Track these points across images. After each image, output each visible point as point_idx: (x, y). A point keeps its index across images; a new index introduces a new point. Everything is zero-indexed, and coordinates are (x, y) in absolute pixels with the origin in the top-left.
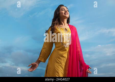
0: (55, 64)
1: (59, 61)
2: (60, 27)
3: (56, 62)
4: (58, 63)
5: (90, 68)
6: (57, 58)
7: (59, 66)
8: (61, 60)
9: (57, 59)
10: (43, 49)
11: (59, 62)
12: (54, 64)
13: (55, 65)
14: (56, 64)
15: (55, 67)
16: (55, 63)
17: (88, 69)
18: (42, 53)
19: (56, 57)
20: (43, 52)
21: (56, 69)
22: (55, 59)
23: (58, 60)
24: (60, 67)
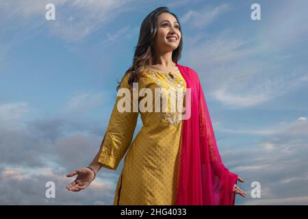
0: (143, 171)
1: (155, 164)
2: (155, 71)
3: (146, 166)
4: (151, 168)
5: (239, 180)
6: (150, 154)
7: (154, 177)
8: (161, 159)
9: (149, 159)
10: (110, 131)
11: (155, 166)
12: (140, 171)
13: (143, 174)
14: (145, 172)
15: (142, 179)
16: (143, 169)
17: (235, 185)
18: (105, 142)
19: (147, 152)
20: (108, 141)
21: (146, 185)
22: (144, 159)
23: (152, 161)
24: (157, 180)
